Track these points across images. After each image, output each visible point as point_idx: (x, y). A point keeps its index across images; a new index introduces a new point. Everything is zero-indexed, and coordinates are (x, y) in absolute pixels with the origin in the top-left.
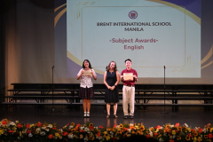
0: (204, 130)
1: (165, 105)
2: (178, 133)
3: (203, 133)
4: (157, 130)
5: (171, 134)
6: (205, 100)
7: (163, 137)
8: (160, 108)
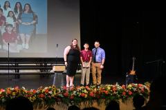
0: (38, 91)
1: (9, 74)
2: (17, 94)
3: (36, 94)
4: (1, 92)
5: (12, 95)
6: (40, 69)
7: (5, 98)
8: (5, 76)
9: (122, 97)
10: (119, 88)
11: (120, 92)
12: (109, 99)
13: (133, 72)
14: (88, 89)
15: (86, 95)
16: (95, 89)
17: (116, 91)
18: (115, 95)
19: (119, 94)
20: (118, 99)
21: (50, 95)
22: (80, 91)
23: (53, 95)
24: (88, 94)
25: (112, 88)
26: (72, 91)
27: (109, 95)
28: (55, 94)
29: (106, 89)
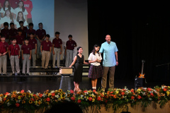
0: (44, 95)
2: (23, 98)
3: (42, 97)
4: (6, 96)
5: (17, 99)
7: (10, 101)
9: (130, 102)
10: (128, 92)
11: (129, 96)
12: (117, 103)
13: (142, 76)
14: (96, 92)
15: (94, 100)
16: (103, 94)
17: (125, 95)
18: (124, 99)
19: (127, 98)
20: (126, 103)
21: (56, 98)
22: (87, 95)
23: (60, 99)
24: (96, 98)
25: (120, 92)
26: (79, 95)
27: (117, 99)
28: (62, 98)
29: (114, 93)
